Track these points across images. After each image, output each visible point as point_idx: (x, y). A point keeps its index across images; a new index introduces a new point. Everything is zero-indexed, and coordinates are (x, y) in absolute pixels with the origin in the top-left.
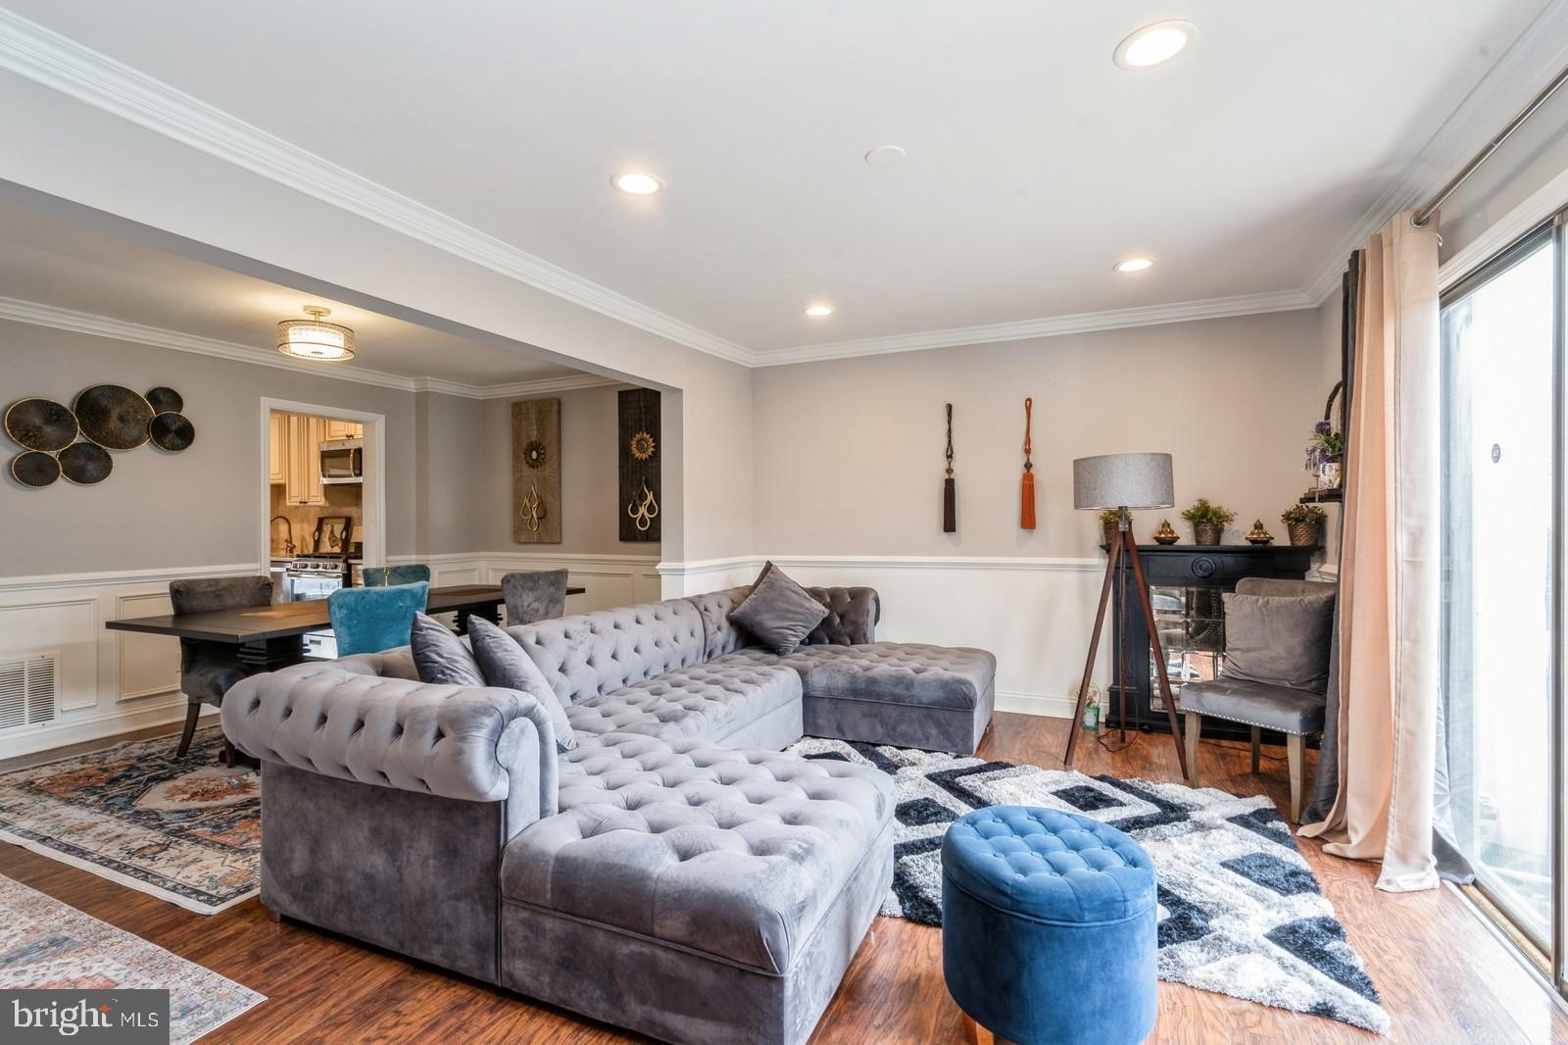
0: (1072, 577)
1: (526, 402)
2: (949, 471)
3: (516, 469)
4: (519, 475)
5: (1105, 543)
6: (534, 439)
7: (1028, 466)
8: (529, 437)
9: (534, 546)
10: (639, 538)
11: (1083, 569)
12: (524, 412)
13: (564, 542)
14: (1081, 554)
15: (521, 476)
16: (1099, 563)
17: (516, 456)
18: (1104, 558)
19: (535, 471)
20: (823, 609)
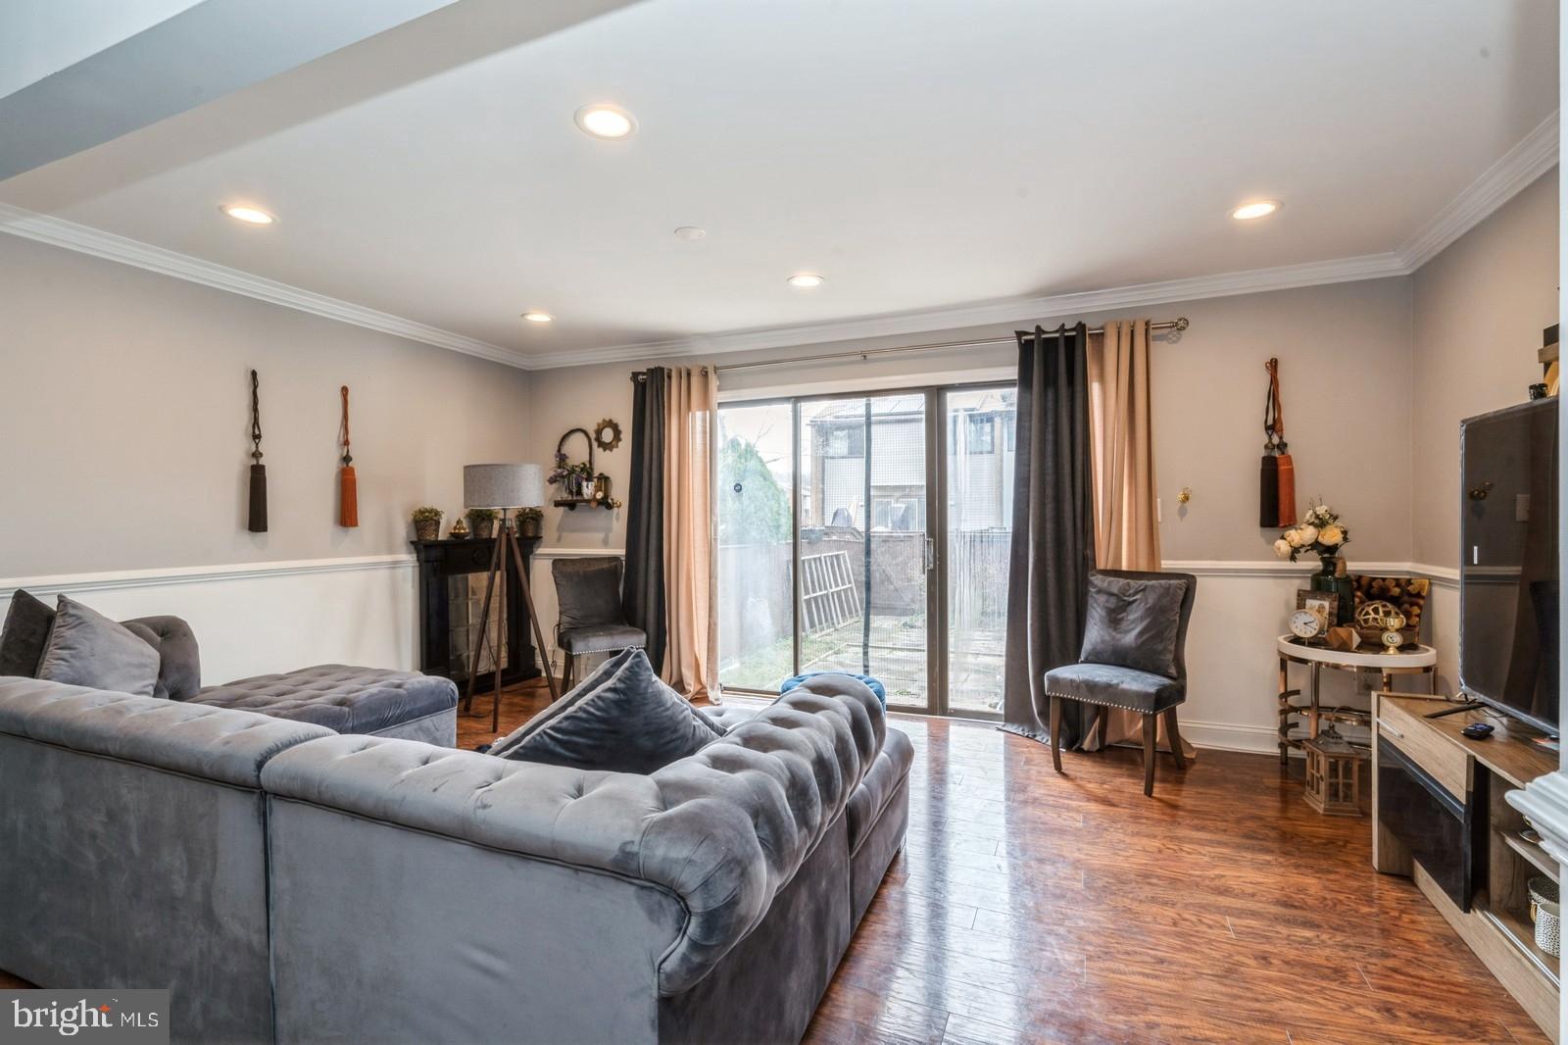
0: (383, 574)
2: (257, 455)
5: (415, 539)
7: (347, 459)
11: (395, 565)
14: (391, 551)
16: (408, 560)
18: (410, 553)
20: (158, 654)
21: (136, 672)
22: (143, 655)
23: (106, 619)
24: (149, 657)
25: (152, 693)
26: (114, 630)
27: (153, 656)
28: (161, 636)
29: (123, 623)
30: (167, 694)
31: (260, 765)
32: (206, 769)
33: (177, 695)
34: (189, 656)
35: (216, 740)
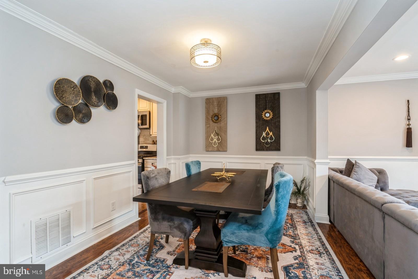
1: (212, 98)
3: (207, 123)
4: (208, 125)
6: (216, 112)
8: (213, 111)
9: (215, 152)
10: (265, 149)
12: (211, 102)
13: (228, 151)
15: (210, 126)
17: (207, 119)
19: (216, 124)
20: (377, 178)
21: (371, 181)
22: (373, 177)
23: (365, 167)
24: (374, 178)
25: (375, 186)
26: (366, 170)
27: (376, 178)
28: (379, 173)
29: (369, 169)
30: (380, 189)
31: (382, 205)
32: (372, 203)
33: (382, 190)
34: (386, 180)
35: (374, 197)
